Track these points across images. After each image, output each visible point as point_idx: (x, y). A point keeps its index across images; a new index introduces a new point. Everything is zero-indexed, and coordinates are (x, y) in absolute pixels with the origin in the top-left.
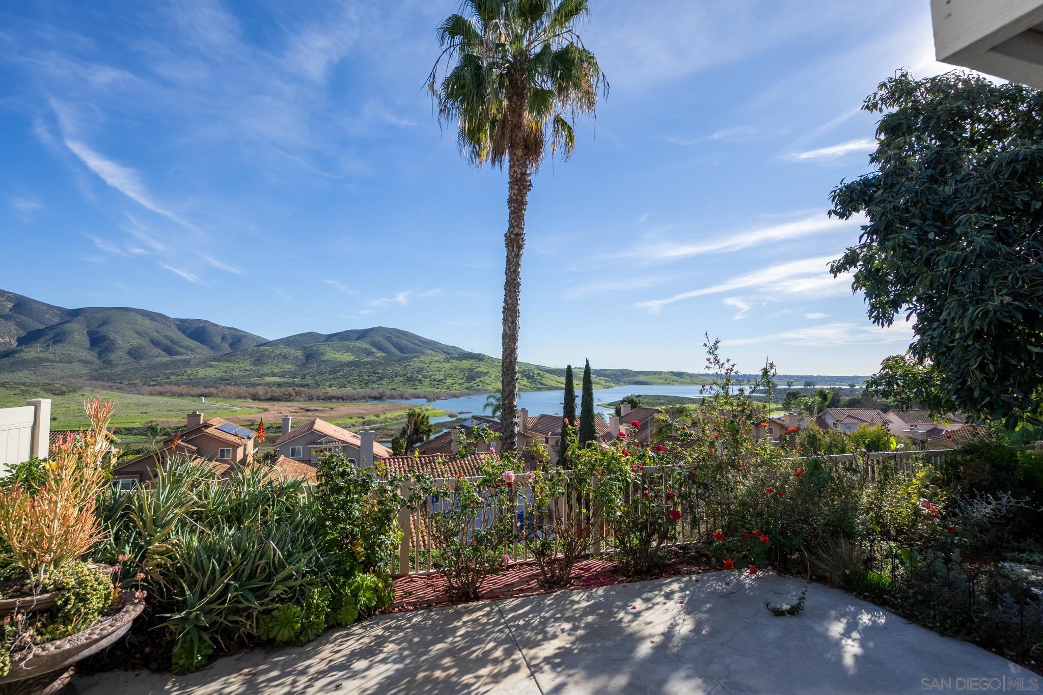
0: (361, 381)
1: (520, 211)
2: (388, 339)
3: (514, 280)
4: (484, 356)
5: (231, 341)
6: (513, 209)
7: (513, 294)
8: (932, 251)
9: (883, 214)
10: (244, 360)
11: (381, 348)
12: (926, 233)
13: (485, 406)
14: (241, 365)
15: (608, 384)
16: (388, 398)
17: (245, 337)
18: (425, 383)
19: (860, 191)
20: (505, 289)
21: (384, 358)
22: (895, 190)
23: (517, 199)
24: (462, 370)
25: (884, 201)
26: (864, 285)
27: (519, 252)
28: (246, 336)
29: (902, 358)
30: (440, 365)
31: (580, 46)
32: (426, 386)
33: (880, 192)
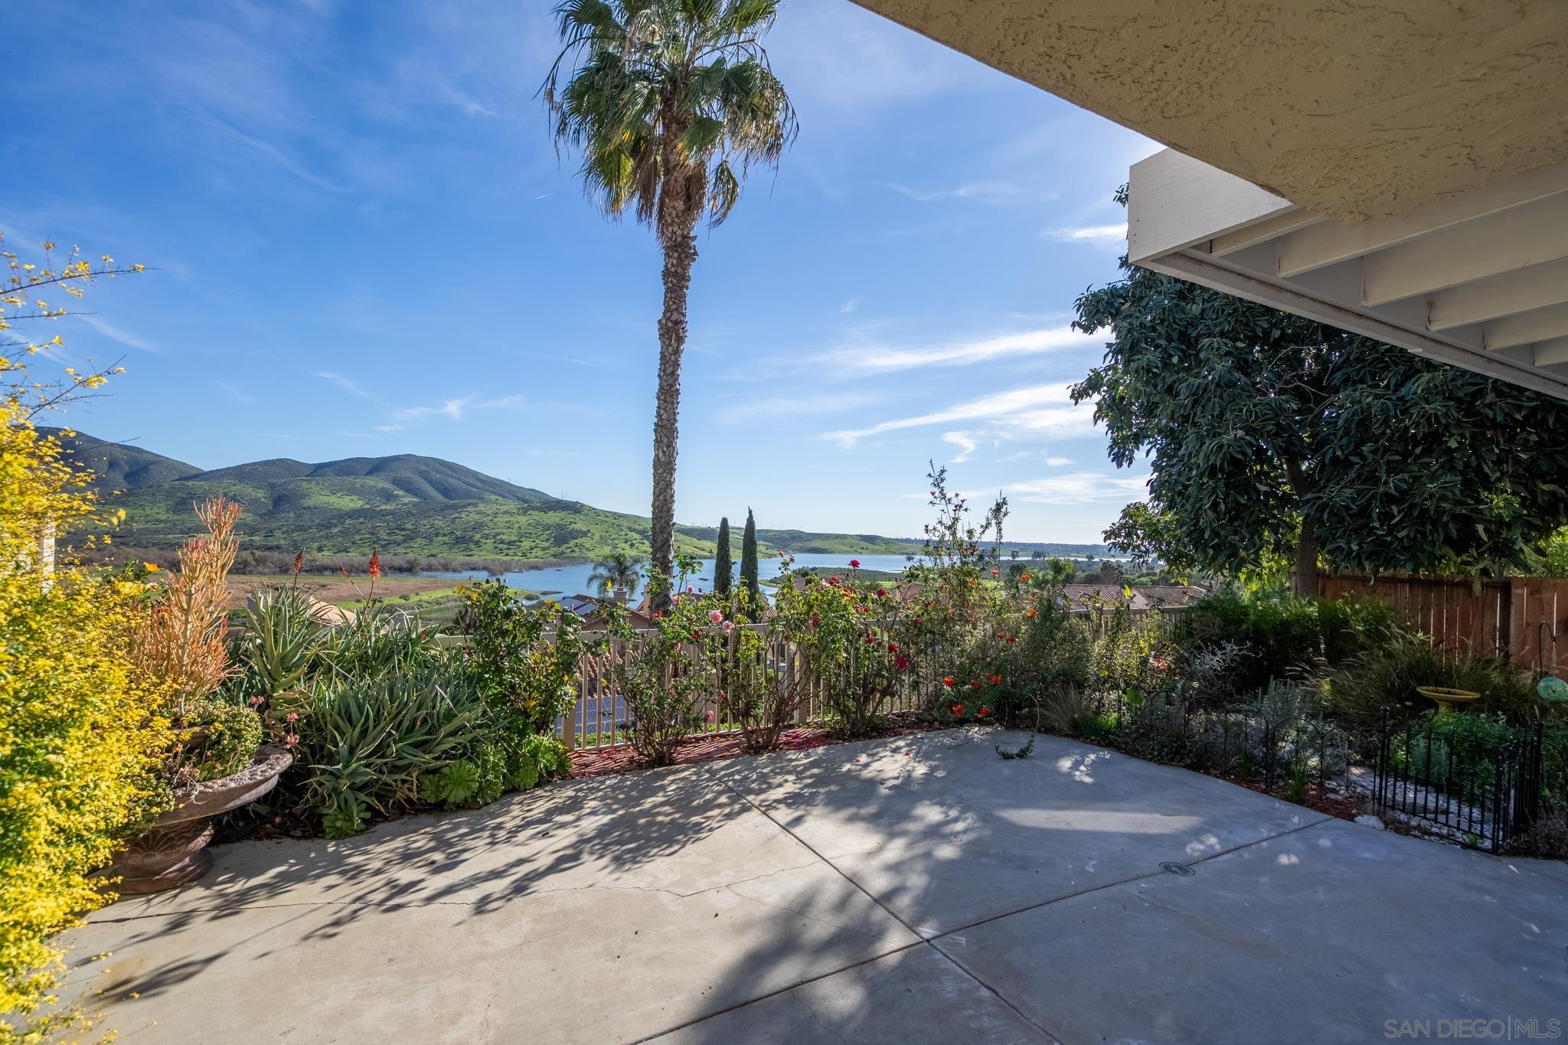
0: (375, 542)
1: (681, 288)
2: (423, 475)
3: (672, 386)
4: (583, 505)
5: (127, 469)
6: (670, 285)
7: (670, 406)
8: (1175, 377)
9: (1129, 331)
10: (154, 503)
11: (411, 490)
12: (1171, 356)
13: (591, 580)
14: (148, 511)
15: (770, 552)
16: (422, 570)
17: (156, 463)
18: (486, 546)
19: (1107, 303)
20: (658, 398)
21: (415, 505)
22: (1143, 304)
23: (676, 272)
24: (547, 527)
25: (1131, 316)
26: (1107, 416)
27: (678, 346)
28: (158, 461)
29: (1145, 507)
30: (512, 519)
31: (764, 65)
32: (488, 551)
33: (1127, 305)
